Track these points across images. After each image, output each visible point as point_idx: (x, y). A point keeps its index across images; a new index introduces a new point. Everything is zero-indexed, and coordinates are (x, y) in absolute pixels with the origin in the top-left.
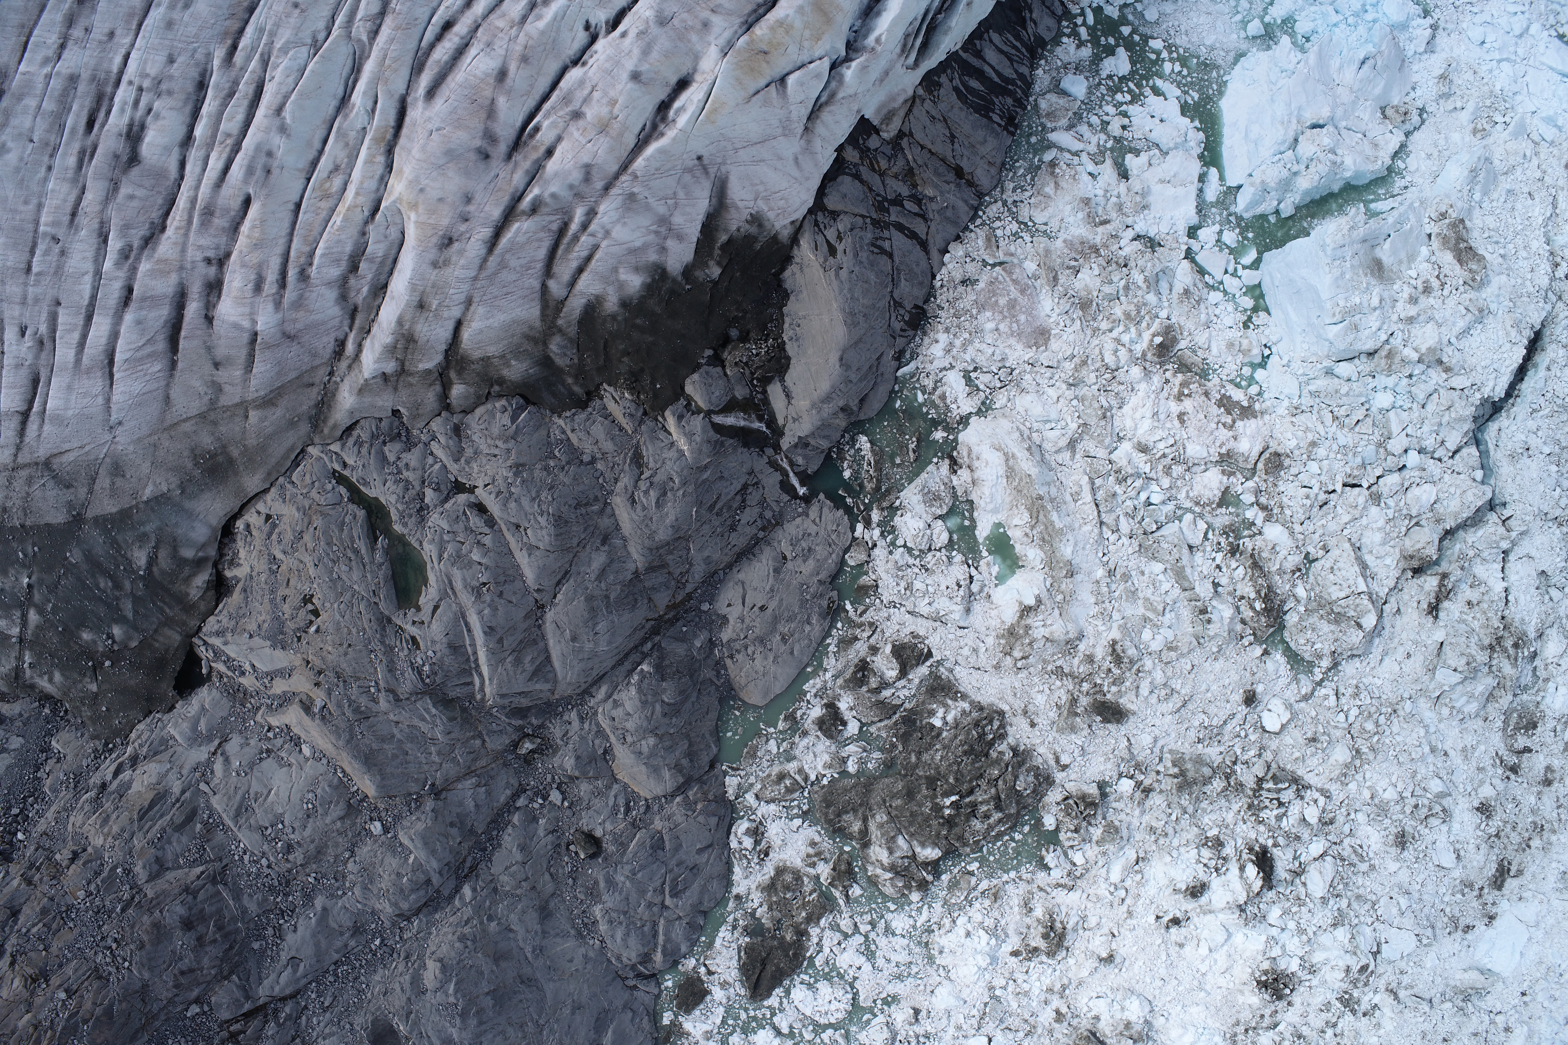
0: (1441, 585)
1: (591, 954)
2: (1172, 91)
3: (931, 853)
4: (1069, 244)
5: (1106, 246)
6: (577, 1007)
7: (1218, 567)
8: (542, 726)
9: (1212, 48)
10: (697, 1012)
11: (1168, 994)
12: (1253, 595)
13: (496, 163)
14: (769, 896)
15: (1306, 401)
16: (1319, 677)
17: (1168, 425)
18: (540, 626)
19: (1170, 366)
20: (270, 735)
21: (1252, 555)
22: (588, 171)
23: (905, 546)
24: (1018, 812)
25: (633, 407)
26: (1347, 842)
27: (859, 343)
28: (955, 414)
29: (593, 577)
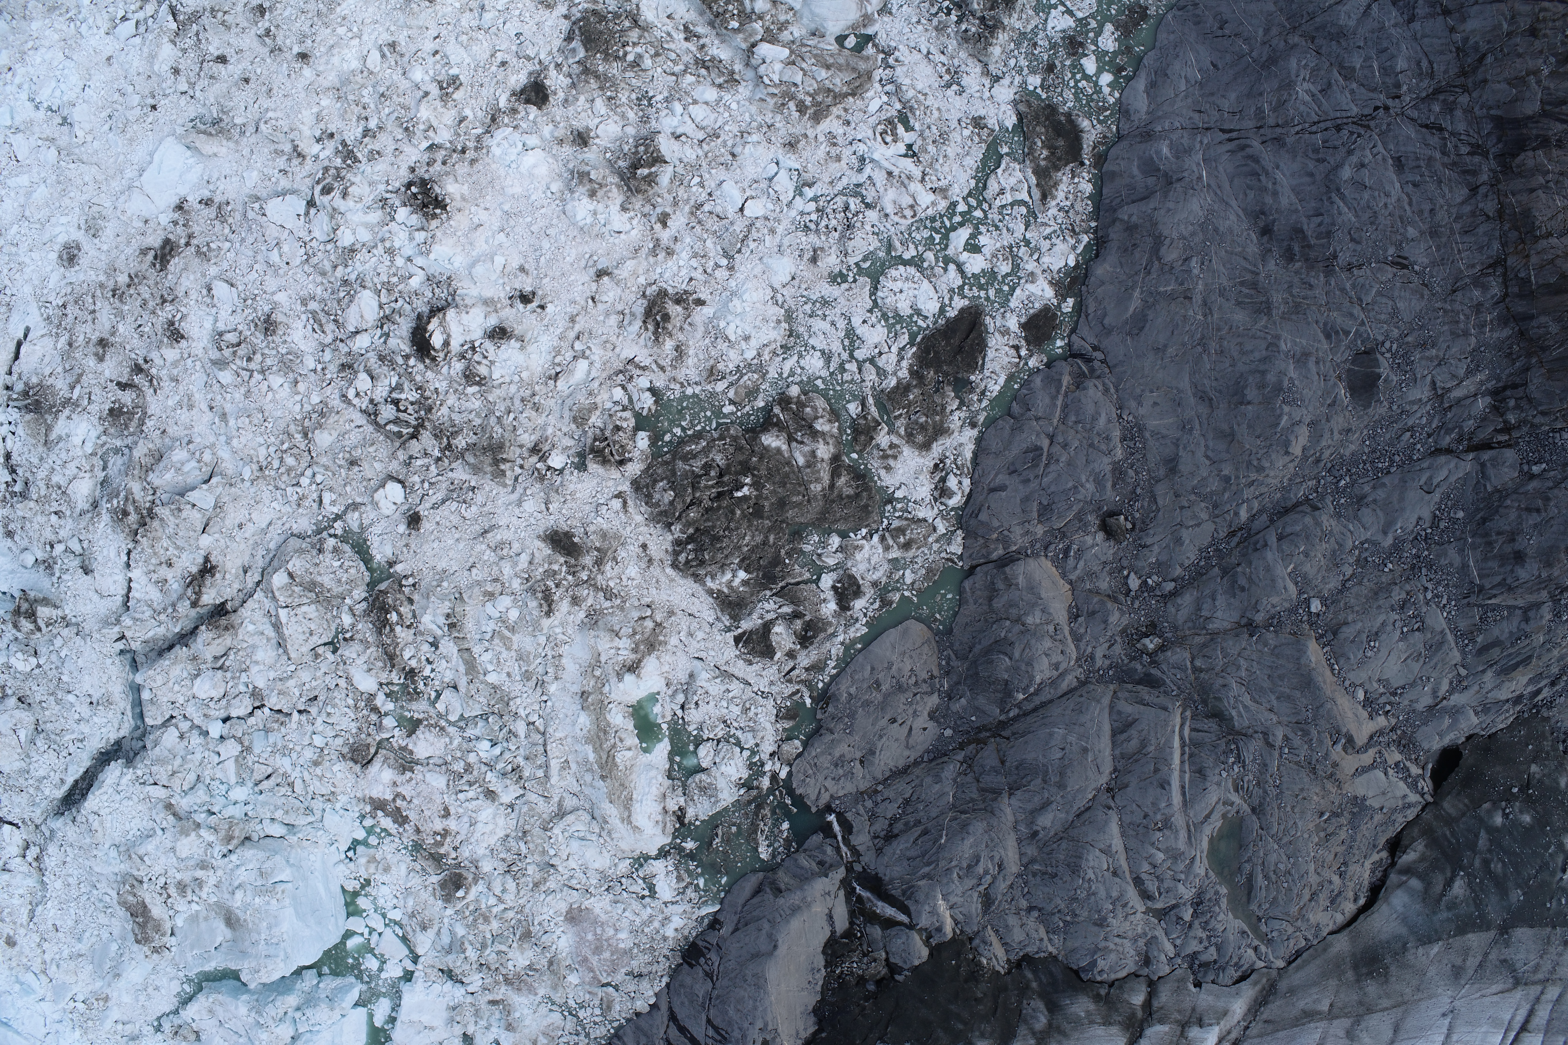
0: (199, 594)
1: (1133, 404)
3: (772, 442)
4: (532, 990)
5: (497, 983)
6: (1160, 350)
7: (429, 661)
8: (1133, 659)
10: (1037, 305)
11: (544, 216)
12: (398, 629)
14: (942, 422)
15: (317, 805)
16: (338, 525)
17: (461, 810)
18: (1115, 770)
19: (450, 862)
20: (1388, 708)
21: (393, 666)
23: (742, 749)
24: (674, 459)
25: (981, 950)
26: (329, 339)
27: (755, 956)
28: (670, 862)
29: (1054, 806)
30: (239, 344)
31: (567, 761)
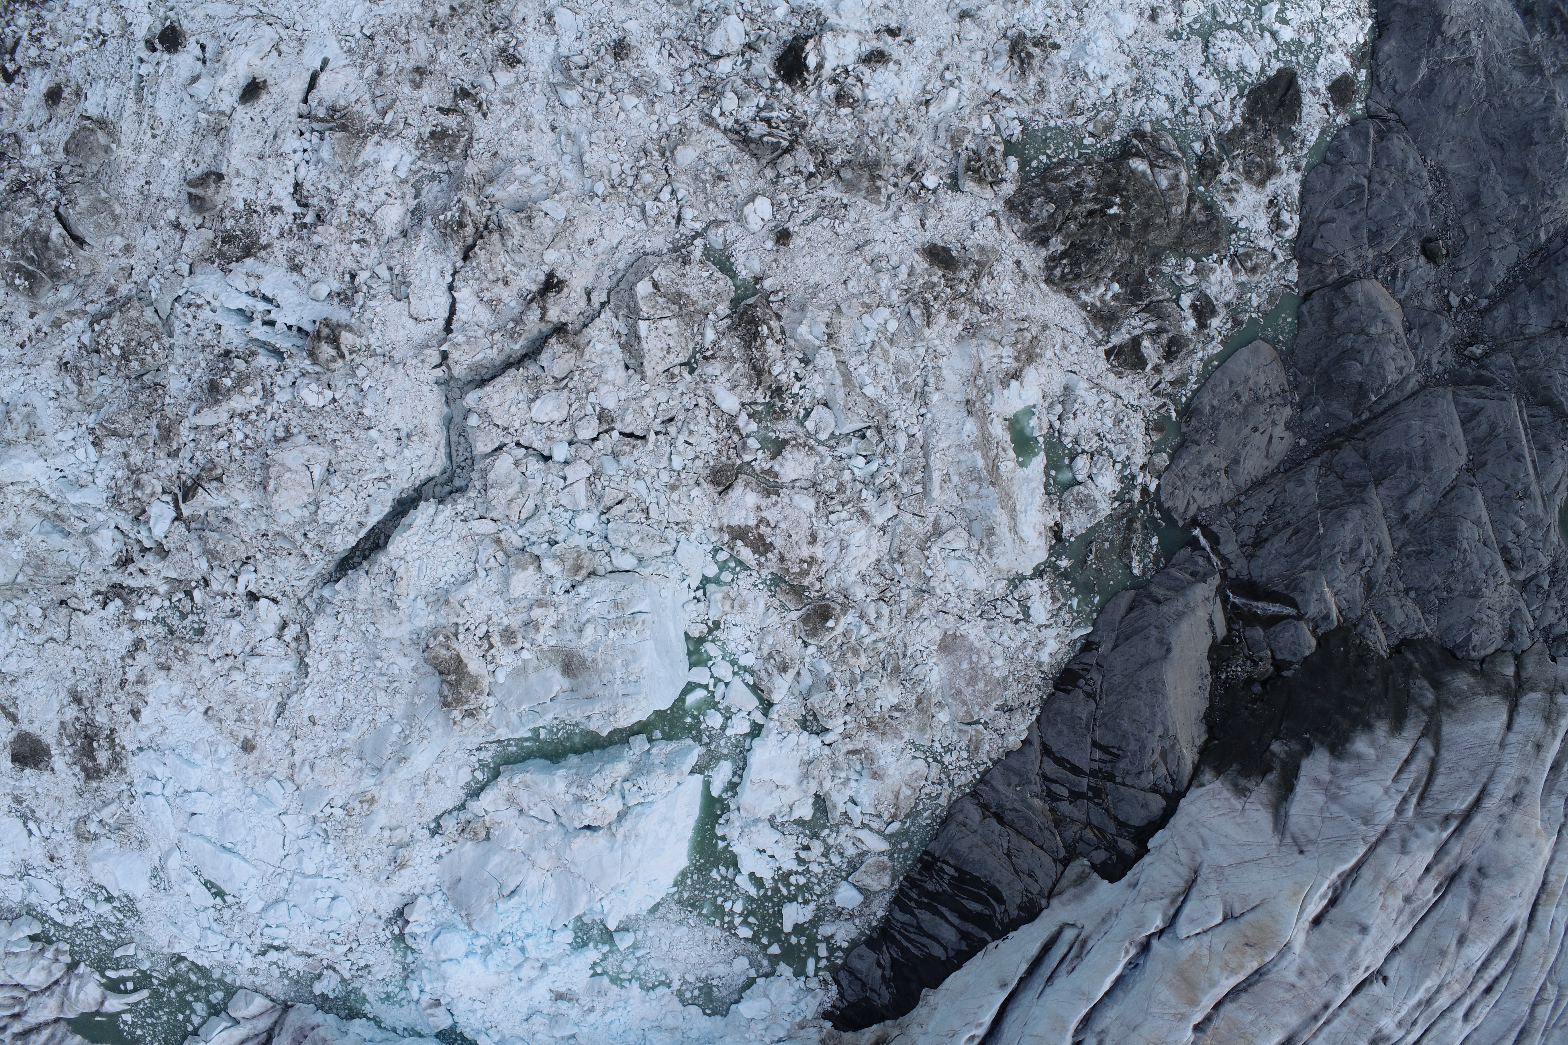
0: (544, 309)
1: (1432, 153)
2: (742, 881)
3: (1139, 165)
4: (896, 735)
5: (860, 728)
6: (1450, 108)
7: (798, 378)
8: (1463, 366)
9: (680, 923)
10: (1339, 72)
12: (770, 342)
13: (1474, 863)
14: (1273, 163)
15: (671, 535)
16: (698, 242)
17: (830, 534)
18: (1471, 453)
19: (813, 594)
21: (759, 384)
22: (1404, 850)
23: (1115, 462)
24: (1047, 182)
25: (1366, 634)
26: (686, 64)
27: (1148, 663)
28: (1045, 583)
29: (1422, 488)
30: (587, 67)
31: (948, 474)
